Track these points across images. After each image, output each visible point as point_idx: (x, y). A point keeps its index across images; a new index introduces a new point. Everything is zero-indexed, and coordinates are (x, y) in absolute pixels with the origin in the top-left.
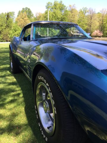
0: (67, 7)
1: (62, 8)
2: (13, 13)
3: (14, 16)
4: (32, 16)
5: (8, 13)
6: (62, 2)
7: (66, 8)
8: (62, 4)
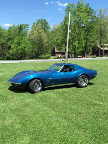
0: (96, 11)
1: (89, 12)
2: (27, 25)
3: (28, 29)
4: (48, 29)
5: (21, 26)
6: (88, 4)
7: (94, 12)
8: (89, 7)
